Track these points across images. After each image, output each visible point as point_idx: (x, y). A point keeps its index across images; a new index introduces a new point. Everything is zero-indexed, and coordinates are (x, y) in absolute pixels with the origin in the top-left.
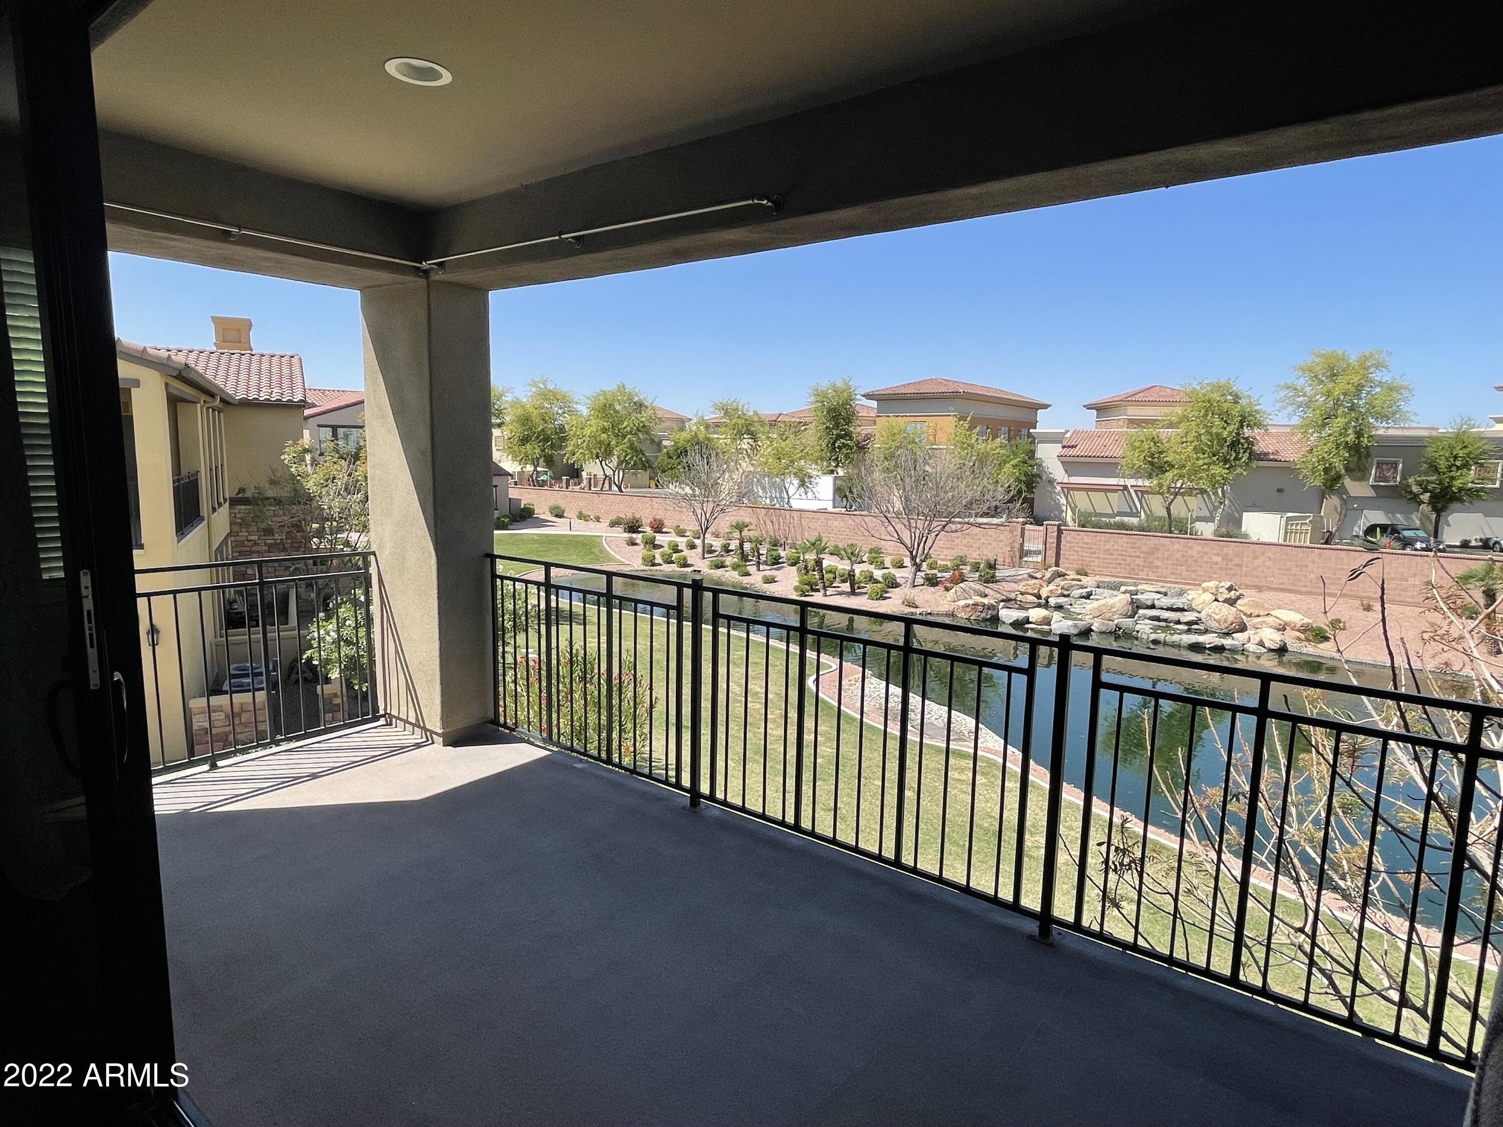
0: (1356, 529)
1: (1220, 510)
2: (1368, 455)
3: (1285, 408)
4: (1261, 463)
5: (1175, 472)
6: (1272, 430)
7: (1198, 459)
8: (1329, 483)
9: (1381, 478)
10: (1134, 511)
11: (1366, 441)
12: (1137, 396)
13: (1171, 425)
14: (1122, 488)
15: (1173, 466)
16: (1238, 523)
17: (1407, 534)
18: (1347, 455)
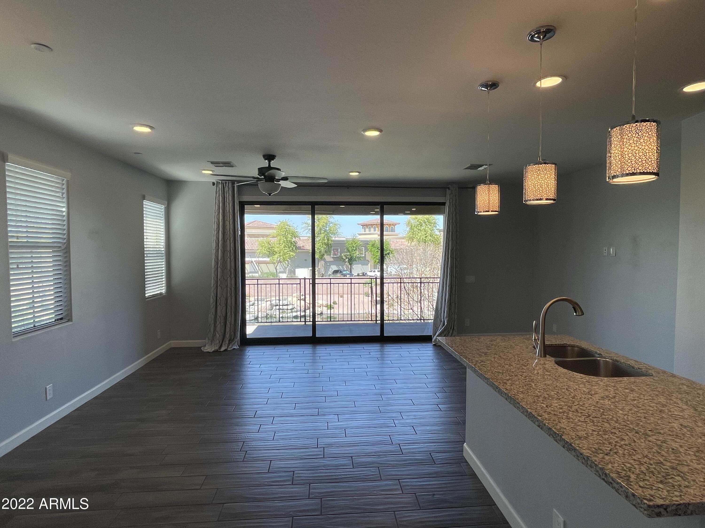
0: (329, 272)
1: (288, 269)
2: (331, 247)
3: (305, 230)
4: (299, 251)
5: (278, 255)
6: (301, 238)
7: (285, 249)
8: (321, 257)
9: (334, 254)
10: (256, 271)
11: (330, 242)
12: (250, 225)
13: (273, 237)
14: (251, 262)
15: (276, 253)
16: (294, 273)
17: (344, 272)
18: (325, 247)
